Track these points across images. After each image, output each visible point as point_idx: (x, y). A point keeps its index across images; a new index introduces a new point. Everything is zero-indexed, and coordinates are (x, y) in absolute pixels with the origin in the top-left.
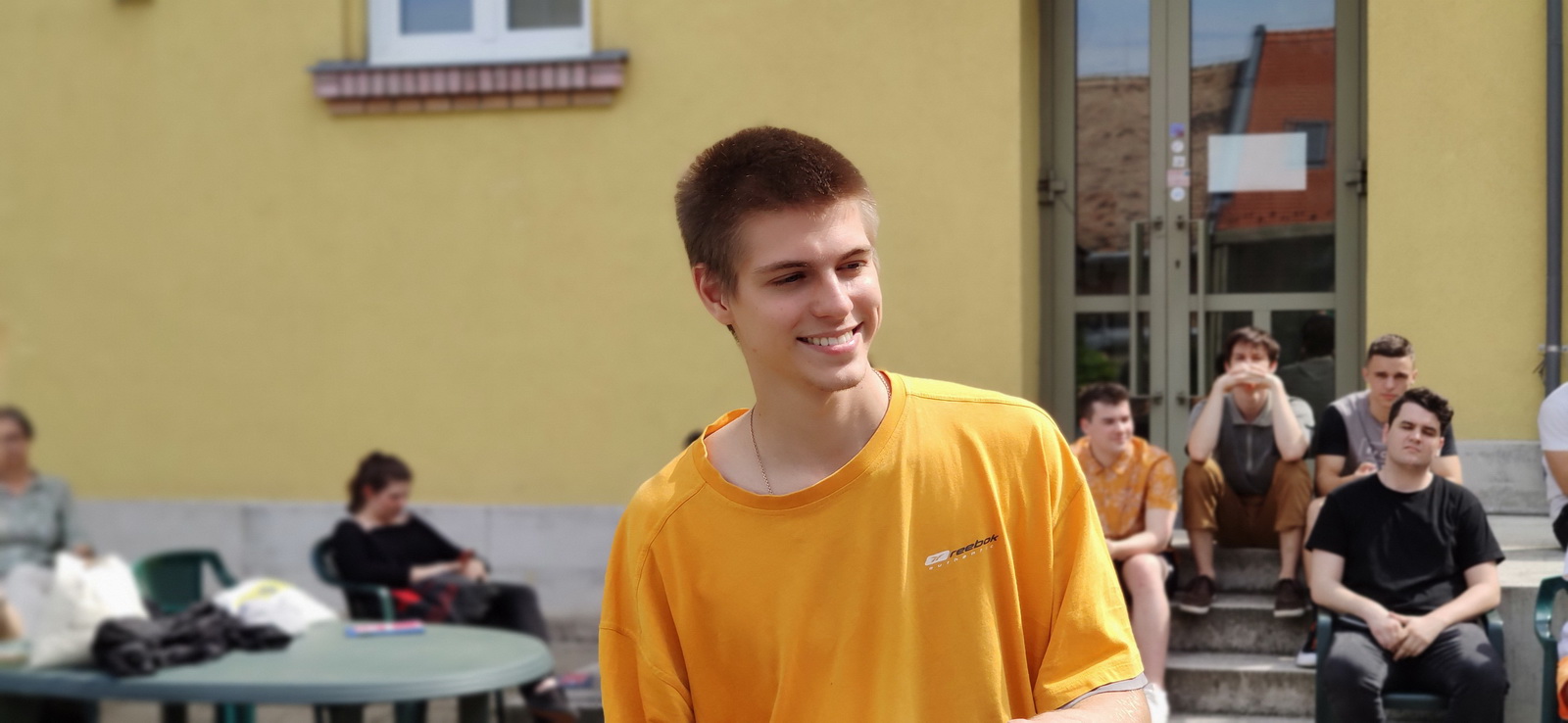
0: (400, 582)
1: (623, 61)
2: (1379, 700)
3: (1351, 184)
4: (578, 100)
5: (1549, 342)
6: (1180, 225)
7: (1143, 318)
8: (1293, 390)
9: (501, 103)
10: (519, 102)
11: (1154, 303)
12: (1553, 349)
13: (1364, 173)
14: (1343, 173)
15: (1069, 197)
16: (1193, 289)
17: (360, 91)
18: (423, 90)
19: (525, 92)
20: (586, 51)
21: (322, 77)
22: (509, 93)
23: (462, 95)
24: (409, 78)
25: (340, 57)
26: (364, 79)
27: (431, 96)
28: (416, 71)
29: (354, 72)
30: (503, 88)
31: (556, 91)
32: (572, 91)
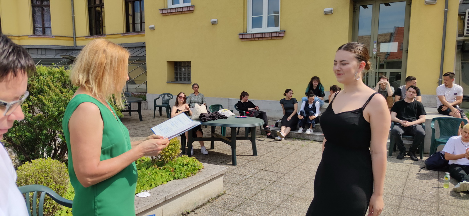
0: (247, 110)
1: (285, 32)
2: (401, 136)
3: (405, 51)
4: (277, 38)
5: (440, 78)
6: (375, 58)
8: (391, 85)
9: (266, 39)
10: (268, 39)
13: (408, 49)
14: (404, 49)
16: (376, 68)
17: (246, 37)
18: (255, 37)
19: (270, 37)
20: (279, 30)
21: (240, 35)
22: (267, 37)
23: (260, 37)
24: (252, 35)
25: (243, 32)
26: (246, 35)
27: (256, 38)
28: (253, 34)
29: (245, 34)
30: (266, 36)
31: (274, 37)
32: (276, 37)
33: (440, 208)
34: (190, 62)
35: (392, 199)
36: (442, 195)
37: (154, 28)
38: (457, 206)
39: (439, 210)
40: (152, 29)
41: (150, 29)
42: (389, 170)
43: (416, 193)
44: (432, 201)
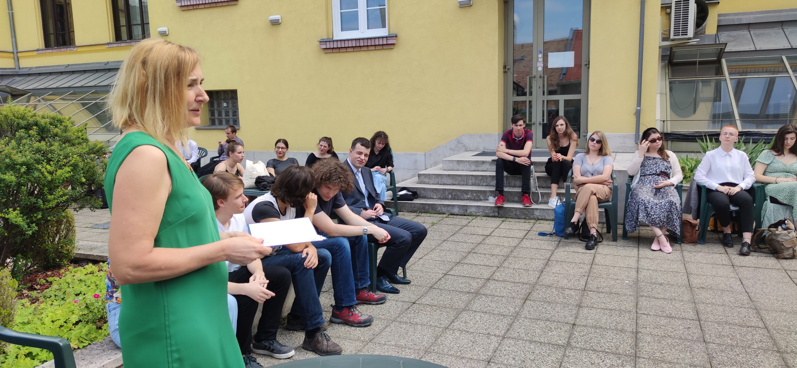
1: (396, 36)
3: (587, 65)
4: (385, 47)
5: (637, 107)
6: (540, 77)
7: (530, 102)
9: (366, 49)
10: (370, 48)
11: (533, 98)
12: (639, 108)
13: (589, 62)
14: (584, 63)
15: (511, 70)
16: (544, 94)
17: (332, 47)
18: (347, 46)
19: (372, 45)
20: (386, 34)
21: (322, 43)
22: (368, 46)
23: (356, 47)
24: (343, 42)
25: (326, 38)
26: (332, 43)
27: (349, 47)
28: (344, 40)
29: (330, 41)
30: (366, 45)
31: (379, 45)
32: (383, 45)
33: (641, 303)
34: (236, 90)
35: (569, 296)
36: (643, 283)
37: (167, 33)
38: (664, 299)
39: (639, 306)
40: (163, 34)
41: (160, 34)
42: (566, 253)
43: (605, 285)
44: (628, 293)
